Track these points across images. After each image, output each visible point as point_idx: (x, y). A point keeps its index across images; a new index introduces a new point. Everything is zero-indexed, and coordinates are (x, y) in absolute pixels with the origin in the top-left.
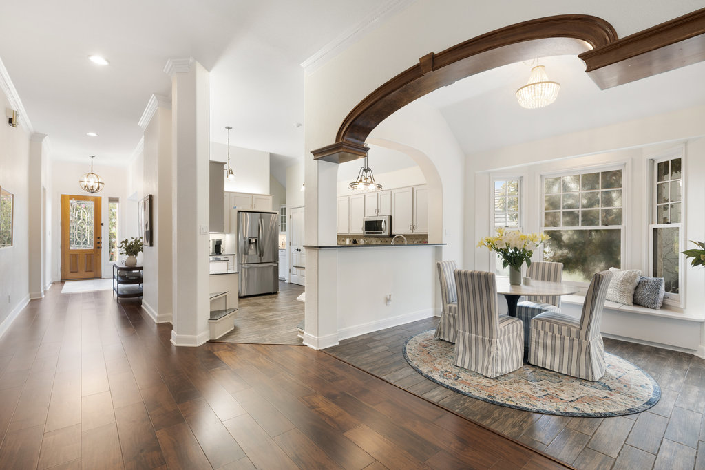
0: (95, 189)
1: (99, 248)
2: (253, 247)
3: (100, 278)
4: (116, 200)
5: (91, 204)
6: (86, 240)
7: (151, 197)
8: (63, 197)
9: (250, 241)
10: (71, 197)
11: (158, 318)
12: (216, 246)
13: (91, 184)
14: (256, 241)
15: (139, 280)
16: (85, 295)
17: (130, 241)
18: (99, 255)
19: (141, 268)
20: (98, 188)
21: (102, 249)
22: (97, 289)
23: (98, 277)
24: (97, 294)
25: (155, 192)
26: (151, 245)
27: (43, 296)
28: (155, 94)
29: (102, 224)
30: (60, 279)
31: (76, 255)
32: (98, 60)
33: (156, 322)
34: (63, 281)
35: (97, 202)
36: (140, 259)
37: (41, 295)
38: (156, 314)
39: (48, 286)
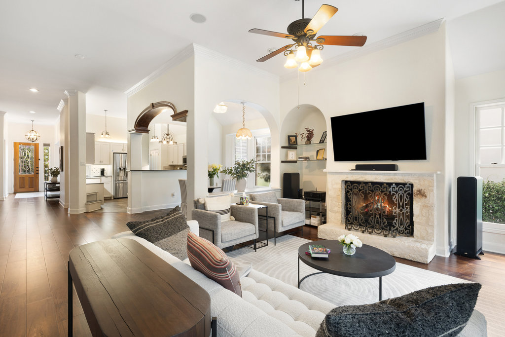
0: (35, 139)
1: (38, 173)
2: (123, 172)
3: (38, 191)
4: (48, 145)
5: (33, 147)
6: (29, 169)
7: (62, 147)
8: (15, 144)
9: (120, 169)
10: (20, 144)
11: (65, 205)
12: (101, 171)
13: (31, 137)
14: (124, 169)
15: (58, 189)
16: (28, 199)
17: (54, 169)
18: (38, 178)
19: (59, 183)
20: (37, 139)
21: (39, 174)
22: (35, 196)
23: (37, 191)
24: (36, 199)
25: (63, 146)
26: (62, 171)
27: (5, 199)
28: (63, 99)
29: (39, 159)
30: (13, 192)
31: (23, 178)
32: (34, 90)
33: (64, 207)
34: (15, 193)
35: (36, 146)
36: (59, 179)
37: (3, 198)
38: (64, 204)
39: (7, 196)
